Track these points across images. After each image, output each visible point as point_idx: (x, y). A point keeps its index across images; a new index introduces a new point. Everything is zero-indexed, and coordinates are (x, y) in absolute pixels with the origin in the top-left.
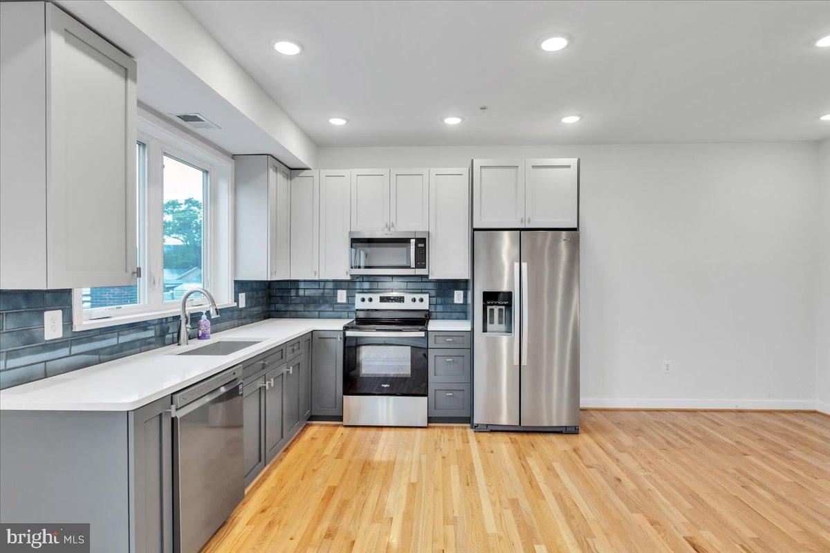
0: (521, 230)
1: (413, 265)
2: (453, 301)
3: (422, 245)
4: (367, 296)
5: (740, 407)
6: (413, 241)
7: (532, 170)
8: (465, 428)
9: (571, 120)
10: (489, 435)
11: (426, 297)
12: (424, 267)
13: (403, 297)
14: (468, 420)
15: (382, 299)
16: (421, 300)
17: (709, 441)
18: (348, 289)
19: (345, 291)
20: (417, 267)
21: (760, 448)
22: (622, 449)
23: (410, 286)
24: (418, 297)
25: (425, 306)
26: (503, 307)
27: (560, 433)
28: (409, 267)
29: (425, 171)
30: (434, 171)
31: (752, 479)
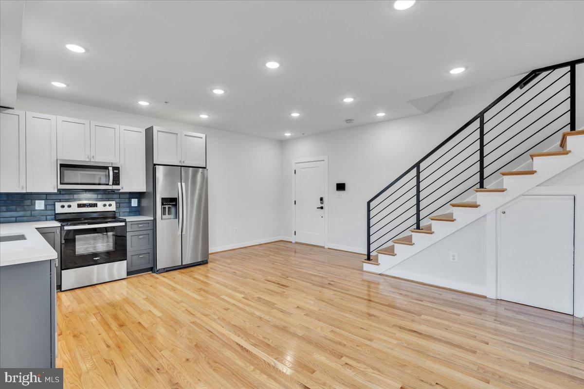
0: (181, 166)
1: (111, 183)
2: (131, 205)
3: (117, 171)
4: (66, 204)
5: (261, 243)
6: (111, 169)
7: (185, 137)
8: (150, 274)
9: (204, 117)
10: (166, 273)
11: (113, 203)
12: (118, 184)
13: (96, 204)
14: (152, 269)
15: (79, 206)
16: (110, 205)
17: (256, 255)
18: (46, 199)
19: (43, 201)
20: (113, 184)
21: (272, 253)
22: (229, 264)
23: (100, 196)
24: (107, 203)
25: (113, 208)
26: (171, 206)
27: (200, 264)
28: (108, 185)
29: (117, 126)
30: (123, 127)
31: (274, 262)
